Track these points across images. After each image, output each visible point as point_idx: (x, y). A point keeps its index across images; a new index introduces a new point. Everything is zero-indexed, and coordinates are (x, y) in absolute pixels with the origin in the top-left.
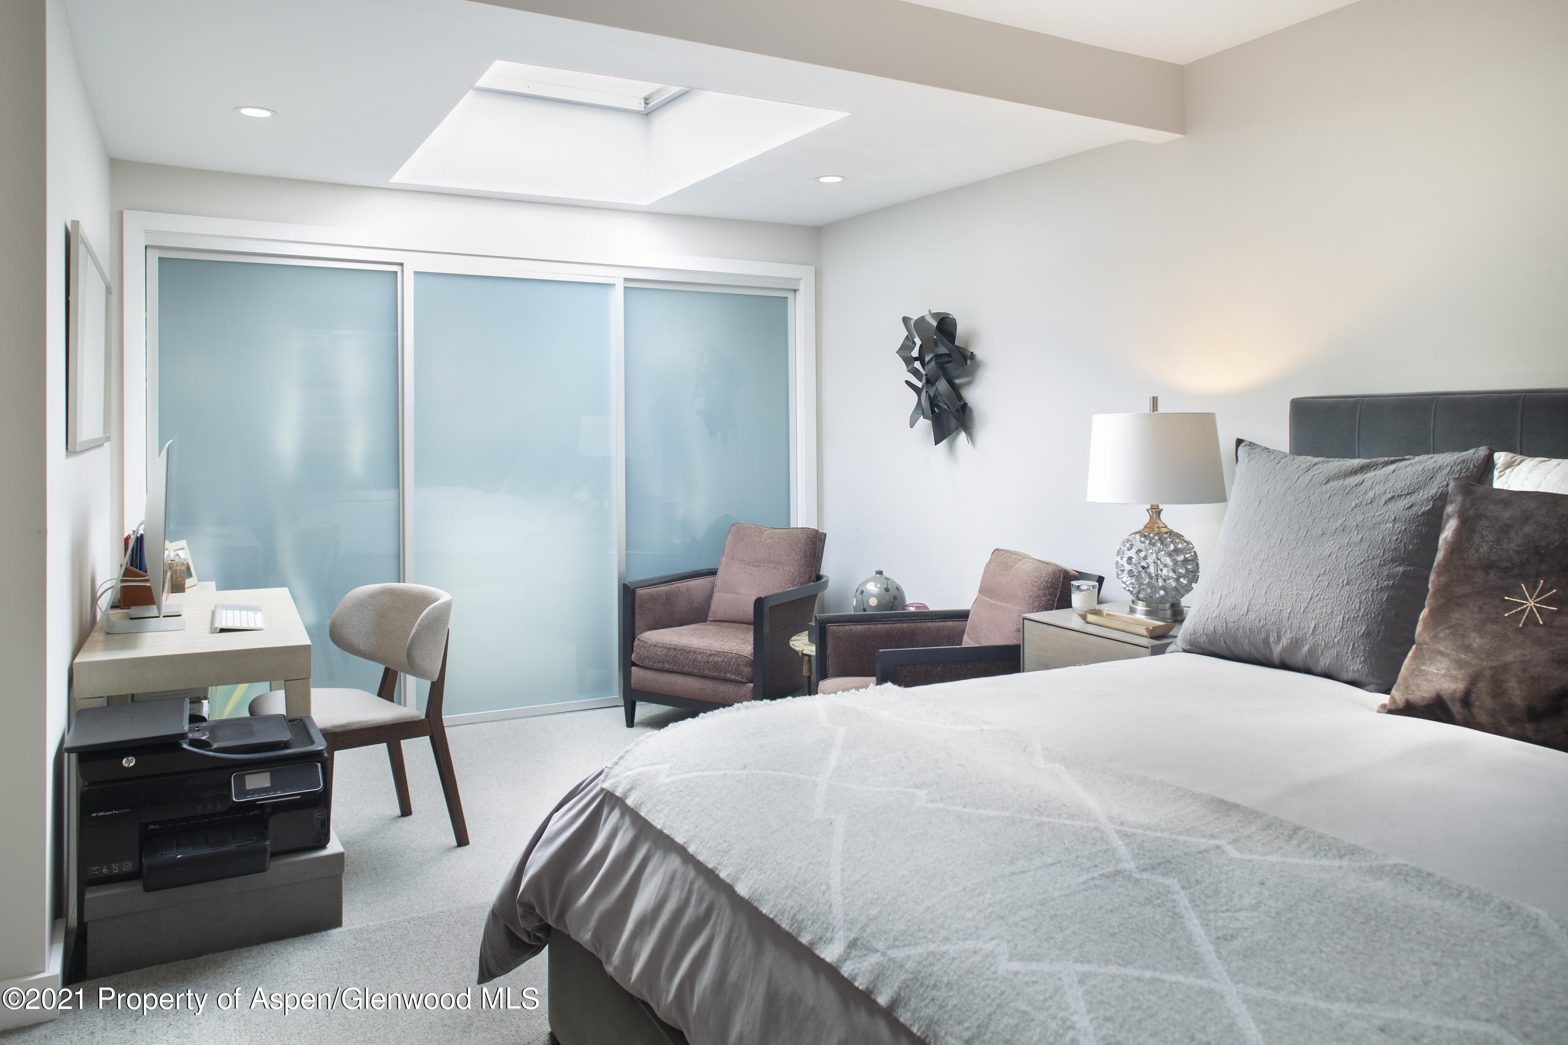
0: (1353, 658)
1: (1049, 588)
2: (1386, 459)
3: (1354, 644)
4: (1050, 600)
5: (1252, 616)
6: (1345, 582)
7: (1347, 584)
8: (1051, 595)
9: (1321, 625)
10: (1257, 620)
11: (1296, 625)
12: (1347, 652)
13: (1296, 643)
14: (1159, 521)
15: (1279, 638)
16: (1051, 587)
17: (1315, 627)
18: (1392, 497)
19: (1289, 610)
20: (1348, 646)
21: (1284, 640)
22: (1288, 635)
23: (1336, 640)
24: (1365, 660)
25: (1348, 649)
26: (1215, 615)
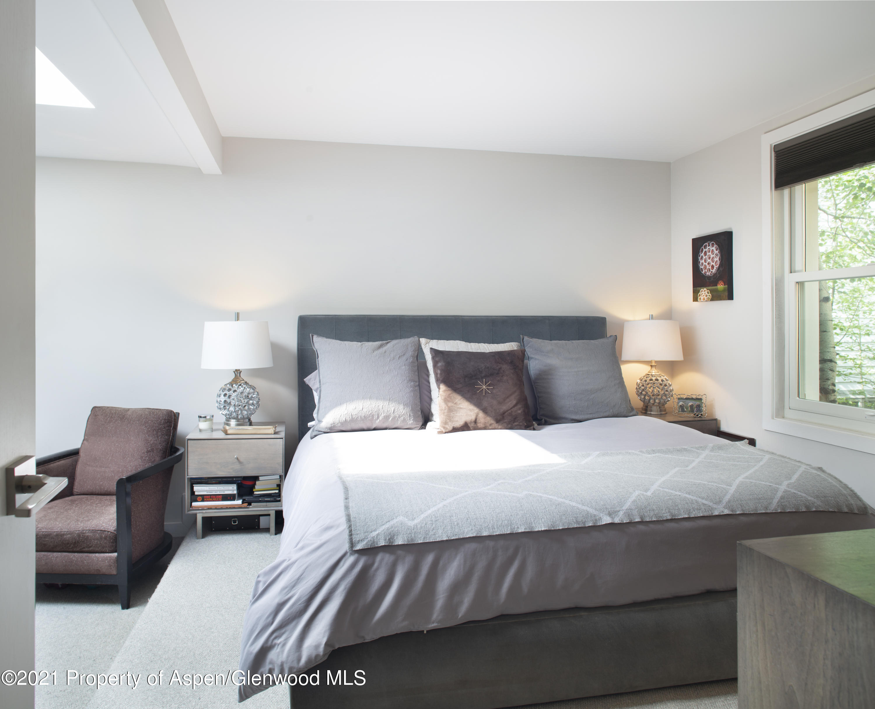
0: (409, 419)
1: (167, 423)
2: (387, 341)
3: (409, 414)
4: (168, 430)
5: (365, 410)
6: (399, 391)
7: (400, 391)
8: (168, 427)
9: (396, 409)
10: (368, 411)
11: (386, 411)
12: (407, 417)
13: (387, 417)
14: (240, 378)
15: (378, 418)
16: (168, 422)
17: (394, 410)
18: (400, 357)
19: (382, 405)
20: (407, 415)
21: (380, 418)
22: (383, 415)
23: (403, 413)
24: (414, 419)
25: (407, 416)
26: (345, 413)
